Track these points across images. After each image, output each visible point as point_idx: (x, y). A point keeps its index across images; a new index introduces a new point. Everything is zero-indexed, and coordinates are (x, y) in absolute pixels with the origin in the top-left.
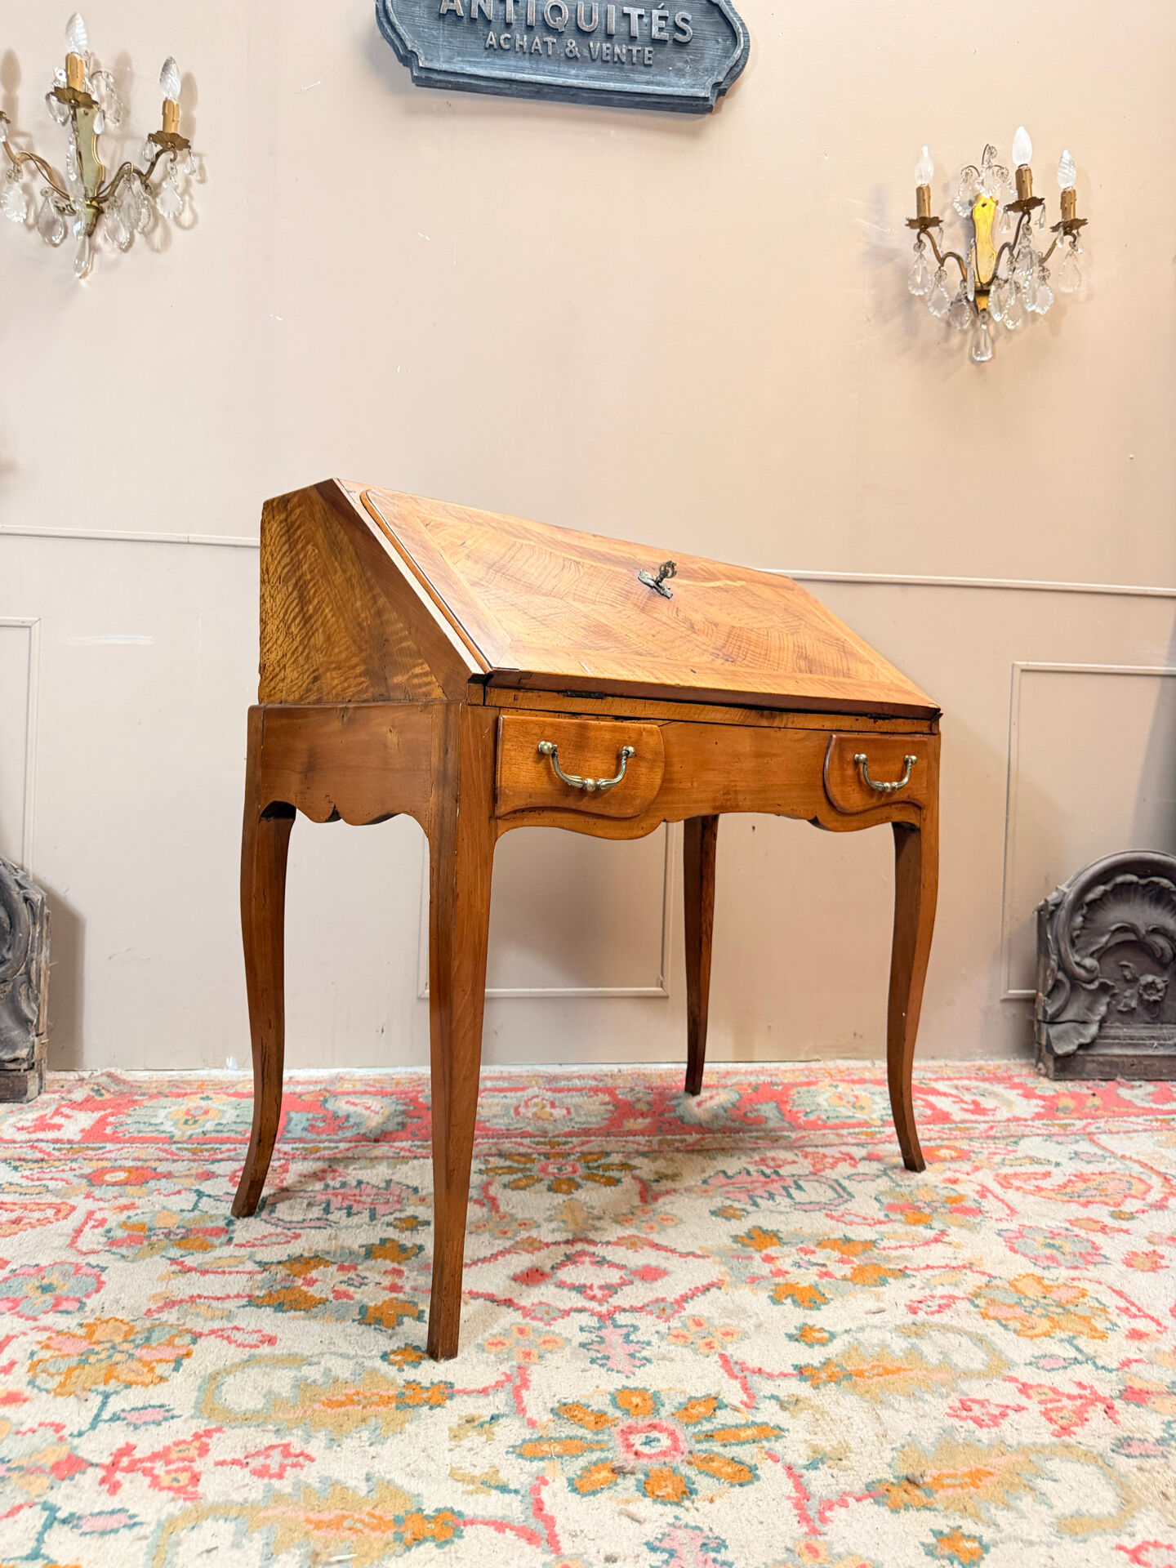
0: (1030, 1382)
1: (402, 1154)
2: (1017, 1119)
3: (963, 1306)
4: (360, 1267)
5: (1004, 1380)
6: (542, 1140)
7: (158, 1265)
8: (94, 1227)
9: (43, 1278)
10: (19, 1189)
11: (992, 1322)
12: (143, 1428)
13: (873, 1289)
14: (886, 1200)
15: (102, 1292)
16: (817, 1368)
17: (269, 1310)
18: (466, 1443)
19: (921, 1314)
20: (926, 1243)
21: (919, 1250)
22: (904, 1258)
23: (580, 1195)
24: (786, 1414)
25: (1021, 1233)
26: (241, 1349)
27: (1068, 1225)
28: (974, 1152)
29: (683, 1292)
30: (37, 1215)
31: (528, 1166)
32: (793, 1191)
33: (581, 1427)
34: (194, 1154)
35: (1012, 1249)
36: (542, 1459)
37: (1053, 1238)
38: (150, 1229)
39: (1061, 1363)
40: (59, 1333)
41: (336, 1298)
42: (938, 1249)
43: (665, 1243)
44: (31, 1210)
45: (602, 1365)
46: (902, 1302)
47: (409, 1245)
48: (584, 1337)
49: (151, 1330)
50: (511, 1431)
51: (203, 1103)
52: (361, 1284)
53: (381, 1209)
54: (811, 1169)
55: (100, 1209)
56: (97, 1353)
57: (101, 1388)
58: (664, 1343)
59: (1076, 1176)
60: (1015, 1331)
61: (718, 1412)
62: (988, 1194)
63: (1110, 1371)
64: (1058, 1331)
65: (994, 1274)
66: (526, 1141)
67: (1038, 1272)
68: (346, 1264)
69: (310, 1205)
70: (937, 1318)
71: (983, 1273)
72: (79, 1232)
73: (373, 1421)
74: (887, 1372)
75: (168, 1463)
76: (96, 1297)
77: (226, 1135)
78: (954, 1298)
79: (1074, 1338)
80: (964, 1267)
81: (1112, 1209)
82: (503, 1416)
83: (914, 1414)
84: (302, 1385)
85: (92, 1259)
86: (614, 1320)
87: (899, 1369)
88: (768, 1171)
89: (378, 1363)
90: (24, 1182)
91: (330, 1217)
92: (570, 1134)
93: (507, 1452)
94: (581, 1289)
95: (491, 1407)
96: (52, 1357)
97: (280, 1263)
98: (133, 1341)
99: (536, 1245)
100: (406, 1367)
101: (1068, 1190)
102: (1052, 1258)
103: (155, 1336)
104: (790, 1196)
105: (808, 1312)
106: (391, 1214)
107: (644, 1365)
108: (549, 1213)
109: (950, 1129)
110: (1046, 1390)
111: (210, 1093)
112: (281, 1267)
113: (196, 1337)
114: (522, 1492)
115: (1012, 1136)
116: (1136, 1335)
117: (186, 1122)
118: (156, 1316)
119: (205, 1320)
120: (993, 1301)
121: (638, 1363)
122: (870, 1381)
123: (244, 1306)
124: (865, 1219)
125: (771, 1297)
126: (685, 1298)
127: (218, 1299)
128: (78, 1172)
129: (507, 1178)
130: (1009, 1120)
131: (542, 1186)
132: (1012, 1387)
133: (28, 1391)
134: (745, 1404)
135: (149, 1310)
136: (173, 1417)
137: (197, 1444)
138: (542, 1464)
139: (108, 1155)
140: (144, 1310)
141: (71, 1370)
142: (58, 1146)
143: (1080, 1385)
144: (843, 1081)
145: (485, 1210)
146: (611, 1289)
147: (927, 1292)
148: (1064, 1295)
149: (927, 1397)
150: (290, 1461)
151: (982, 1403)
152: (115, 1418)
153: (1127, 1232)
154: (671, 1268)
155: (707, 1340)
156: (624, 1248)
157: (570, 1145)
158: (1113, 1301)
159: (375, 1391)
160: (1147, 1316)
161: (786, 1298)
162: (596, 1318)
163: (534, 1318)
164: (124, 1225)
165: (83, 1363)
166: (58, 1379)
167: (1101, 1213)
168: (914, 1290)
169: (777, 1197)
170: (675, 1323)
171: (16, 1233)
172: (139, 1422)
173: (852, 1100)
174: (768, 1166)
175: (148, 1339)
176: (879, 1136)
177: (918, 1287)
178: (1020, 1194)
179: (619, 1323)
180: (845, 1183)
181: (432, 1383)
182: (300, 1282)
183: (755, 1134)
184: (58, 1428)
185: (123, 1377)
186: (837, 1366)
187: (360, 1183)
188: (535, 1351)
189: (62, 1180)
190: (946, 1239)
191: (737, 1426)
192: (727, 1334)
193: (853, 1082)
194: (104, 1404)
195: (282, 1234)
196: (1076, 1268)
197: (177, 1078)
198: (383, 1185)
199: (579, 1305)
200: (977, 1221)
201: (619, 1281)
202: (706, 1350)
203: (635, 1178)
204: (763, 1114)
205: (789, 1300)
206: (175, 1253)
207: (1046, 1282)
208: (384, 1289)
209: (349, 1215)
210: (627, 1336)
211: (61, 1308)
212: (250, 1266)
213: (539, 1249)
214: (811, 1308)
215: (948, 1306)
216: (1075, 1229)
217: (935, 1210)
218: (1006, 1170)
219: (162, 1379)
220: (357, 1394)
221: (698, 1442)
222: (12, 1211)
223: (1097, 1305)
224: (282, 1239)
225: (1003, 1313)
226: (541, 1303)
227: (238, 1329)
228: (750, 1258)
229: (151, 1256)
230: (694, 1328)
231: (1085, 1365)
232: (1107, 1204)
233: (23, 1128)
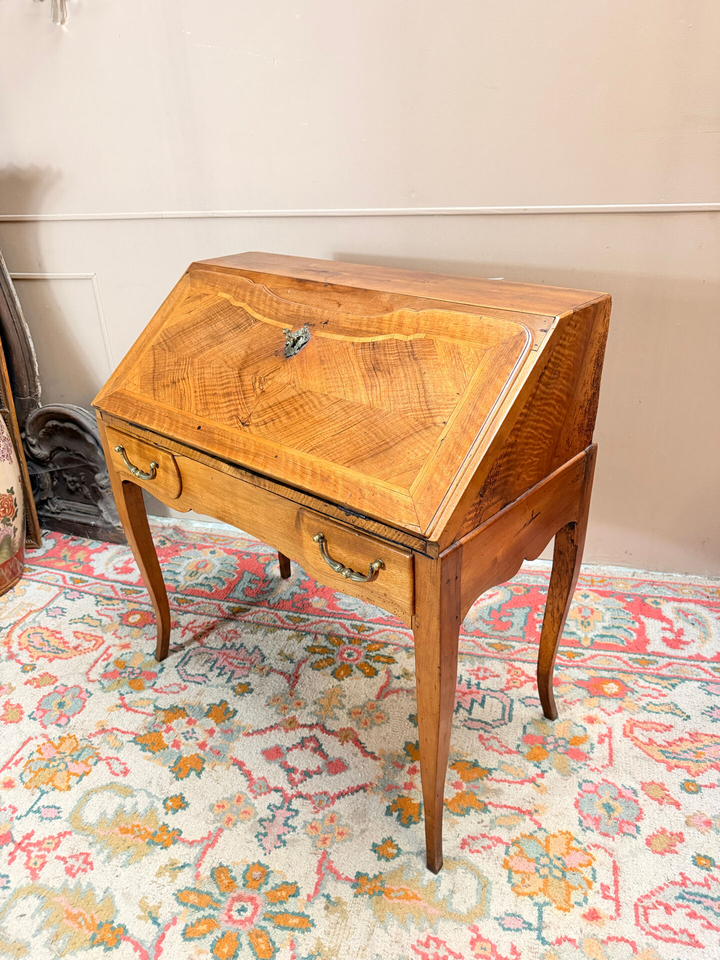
0: (484, 937)
1: (279, 623)
2: (699, 658)
3: (500, 849)
4: (197, 723)
5: (469, 928)
6: (359, 623)
7: (113, 698)
8: (104, 660)
9: (63, 697)
10: (90, 621)
11: (505, 873)
12: (44, 821)
13: (455, 817)
14: (530, 730)
15: (81, 714)
16: (368, 879)
17: (139, 747)
18: (161, 880)
19: (467, 848)
20: (522, 783)
21: (513, 786)
22: (498, 792)
23: (347, 682)
24: (324, 913)
25: (597, 787)
26: (111, 775)
27: (638, 787)
28: (633, 691)
29: (342, 789)
30: (86, 645)
31: (335, 648)
32: (476, 705)
33: (218, 887)
34: (179, 605)
35: (577, 805)
36: (185, 905)
37: (615, 799)
38: (126, 667)
39: (519, 924)
40: (49, 740)
41: (173, 746)
42: (528, 788)
43: (363, 741)
44: (87, 640)
45: (260, 840)
46: (464, 835)
47: (231, 709)
48: (266, 813)
49: (83, 749)
50: (185, 879)
51: (209, 556)
52: (191, 738)
53: (239, 673)
54: (503, 687)
55: (114, 646)
56: (55, 761)
57: (44, 787)
58: (303, 831)
59: (690, 734)
60: (514, 887)
61: (290, 899)
62: (607, 740)
63: (544, 942)
64: (541, 894)
65: (543, 826)
66: (348, 623)
67: (575, 830)
68: (193, 718)
69: (206, 662)
70: (473, 858)
71: (536, 823)
72: (96, 662)
73: (131, 850)
74: (407, 897)
75: (40, 850)
76: (77, 716)
77: (203, 589)
78: (499, 840)
79: (546, 904)
80: (529, 813)
81: (688, 777)
82: (188, 865)
83: (393, 939)
84: (120, 811)
85: (90, 687)
86: (290, 803)
87: (415, 897)
88: (474, 681)
89: (159, 805)
90: (95, 615)
91: (210, 675)
92: (379, 621)
93: (174, 894)
94: (290, 770)
95: (187, 857)
96: (38, 759)
97: (164, 710)
98: (73, 756)
99: (293, 725)
100: (170, 812)
101: (670, 750)
102: (597, 821)
103: (84, 753)
104: (470, 712)
105: (400, 827)
106: (239, 678)
107: (279, 847)
108: (319, 696)
109: (636, 661)
110: (489, 946)
111: (217, 549)
112: (163, 713)
113: (100, 759)
114: (162, 926)
115: (677, 677)
116: (593, 916)
117: (190, 575)
118: (90, 740)
119: (109, 748)
120: (521, 851)
121: (279, 844)
122: (390, 901)
123: (130, 742)
124: (502, 746)
125: (388, 808)
126: (341, 795)
127: (123, 732)
128: (119, 612)
129: (318, 657)
130: (690, 658)
131: (329, 670)
132: (471, 935)
133: (17, 782)
134: (309, 896)
135: (91, 734)
136: (59, 818)
137: (56, 840)
138: (182, 908)
139: (140, 600)
140: (90, 732)
141: (40, 769)
142: (124, 587)
143: (514, 950)
144: (596, 591)
145: (287, 685)
146: (307, 774)
147: (485, 831)
148: (573, 860)
149: (412, 927)
150: (83, 866)
151: (438, 942)
152: (38, 811)
153: (678, 805)
154: (351, 765)
155: (326, 836)
156: (337, 739)
157: (371, 631)
158: (605, 876)
159: (146, 826)
160: (617, 900)
161: (396, 811)
162: (282, 799)
163: (252, 791)
164: (117, 662)
165: (47, 766)
166: (32, 775)
167: (673, 780)
168: (480, 826)
169: (461, 710)
170: (319, 816)
171: (71, 658)
172: (45, 817)
173: (587, 613)
174: (477, 677)
175: (79, 755)
176: (577, 659)
177: (484, 824)
178: (631, 744)
179: (291, 807)
180: (517, 705)
181: (173, 829)
182: (164, 727)
183: (492, 641)
184: (15, 810)
185: (55, 782)
186: (381, 882)
187: (242, 645)
188: (234, 818)
189: (111, 618)
190: (539, 781)
191: (293, 913)
192: (341, 834)
193: (603, 594)
194: (39, 798)
195: (180, 685)
196: (606, 835)
197: (209, 532)
198: (250, 651)
199: (280, 786)
200: (575, 767)
201: (315, 769)
202: (319, 844)
203: (388, 672)
204: (512, 619)
205: (396, 814)
206: (125, 689)
207: (574, 844)
208: (198, 744)
209: (219, 675)
210: (288, 818)
211: (59, 722)
212: (150, 709)
213: (293, 729)
214: (403, 825)
215: (489, 847)
216: (641, 793)
217: (555, 748)
218: (642, 717)
219: (69, 788)
220: (138, 826)
221: (264, 919)
222: (79, 638)
223: (590, 878)
224: (176, 689)
225: (518, 864)
226: (263, 778)
227: (117, 759)
228: (402, 767)
229: (114, 690)
230: (327, 823)
231: (532, 932)
232: (689, 771)
233: (116, 569)
